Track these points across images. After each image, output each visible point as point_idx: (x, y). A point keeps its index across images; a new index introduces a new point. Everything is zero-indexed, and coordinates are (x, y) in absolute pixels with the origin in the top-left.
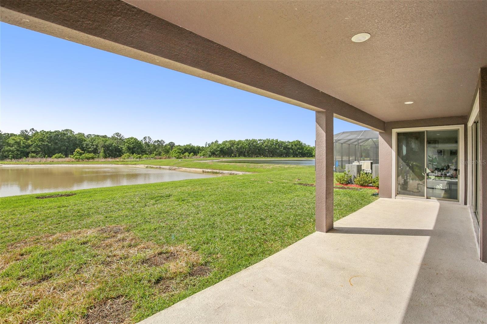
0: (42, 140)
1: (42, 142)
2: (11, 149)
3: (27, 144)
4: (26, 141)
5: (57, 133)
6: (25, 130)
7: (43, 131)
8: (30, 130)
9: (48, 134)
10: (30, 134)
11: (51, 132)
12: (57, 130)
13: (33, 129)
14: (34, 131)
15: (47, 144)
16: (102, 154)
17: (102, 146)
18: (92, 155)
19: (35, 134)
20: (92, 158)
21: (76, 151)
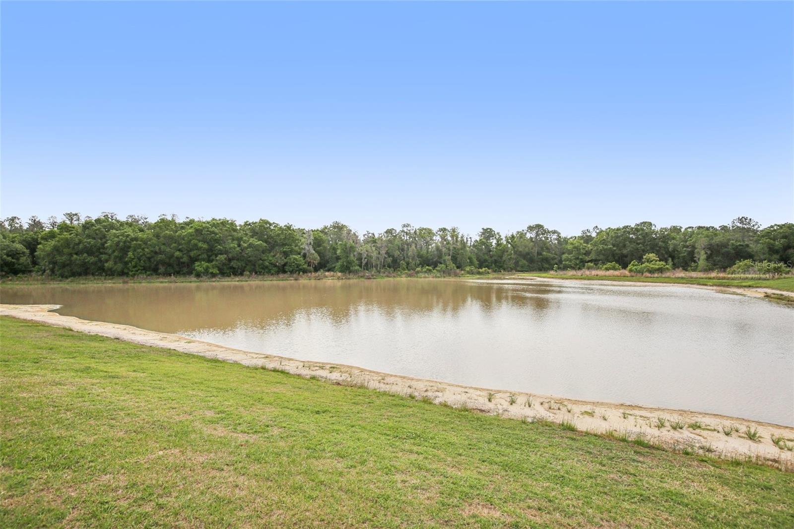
0: (604, 242)
1: (604, 246)
2: (570, 256)
3: (587, 249)
4: (586, 245)
5: (626, 230)
6: (587, 230)
7: (609, 228)
8: (594, 228)
9: (613, 233)
10: (594, 235)
11: (618, 230)
12: (626, 225)
13: (597, 227)
14: (598, 229)
15: (610, 248)
16: (701, 263)
17: (704, 246)
18: (662, 265)
19: (598, 234)
20: (660, 270)
21: (646, 259)
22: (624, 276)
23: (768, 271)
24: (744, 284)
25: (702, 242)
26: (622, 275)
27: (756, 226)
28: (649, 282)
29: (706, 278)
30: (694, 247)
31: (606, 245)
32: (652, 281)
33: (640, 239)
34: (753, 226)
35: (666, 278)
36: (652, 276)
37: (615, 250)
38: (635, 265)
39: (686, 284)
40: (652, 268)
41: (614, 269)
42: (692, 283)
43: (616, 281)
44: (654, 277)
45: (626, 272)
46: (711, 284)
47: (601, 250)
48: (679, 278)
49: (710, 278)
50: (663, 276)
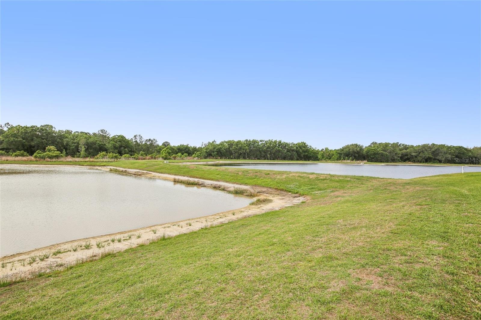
0: (15, 136)
5: (34, 129)
7: (19, 126)
8: (5, 124)
9: (23, 129)
10: (5, 129)
11: (27, 128)
12: (34, 125)
13: (8, 123)
14: (9, 125)
15: (20, 140)
16: (83, 153)
17: (83, 143)
18: (58, 153)
19: (9, 129)
20: (57, 157)
21: (47, 149)
22: (31, 161)
23: (112, 158)
24: (102, 164)
25: (83, 141)
26: (29, 160)
27: (109, 135)
28: (48, 164)
29: (84, 162)
30: (78, 144)
31: (16, 138)
32: (51, 163)
33: (44, 136)
34: (108, 134)
35: (61, 161)
36: (51, 160)
37: (24, 142)
38: (40, 153)
39: (72, 165)
40: (51, 155)
41: (22, 155)
42: (76, 164)
43: (23, 164)
44: (52, 161)
45: (32, 158)
46: (86, 165)
47: (12, 141)
48: (69, 161)
49: (86, 162)
50: (59, 160)
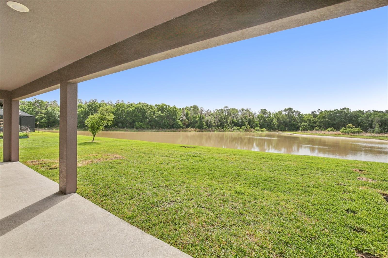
0: (324, 117)
1: (324, 119)
2: (305, 124)
3: (314, 120)
4: (314, 118)
5: (336, 112)
6: (315, 111)
7: (326, 110)
8: (318, 110)
9: (328, 113)
10: (318, 113)
11: (331, 111)
12: (336, 109)
13: (319, 110)
14: (320, 111)
15: (327, 120)
16: (376, 129)
17: (377, 121)
18: (359, 129)
19: (320, 113)
20: (358, 132)
21: (348, 126)
25: (377, 118)
26: (338, 134)
28: (353, 138)
29: (383, 137)
30: (372, 121)
31: (325, 119)
32: (355, 137)
33: (343, 116)
35: (361, 136)
36: (354, 135)
37: (329, 121)
38: (344, 129)
39: (373, 139)
40: (353, 131)
41: (332, 130)
42: (375, 138)
43: (335, 136)
44: (355, 135)
45: (340, 132)
46: (386, 140)
47: (322, 121)
48: (368, 136)
49: (385, 137)
50: (360, 135)
